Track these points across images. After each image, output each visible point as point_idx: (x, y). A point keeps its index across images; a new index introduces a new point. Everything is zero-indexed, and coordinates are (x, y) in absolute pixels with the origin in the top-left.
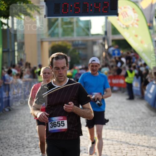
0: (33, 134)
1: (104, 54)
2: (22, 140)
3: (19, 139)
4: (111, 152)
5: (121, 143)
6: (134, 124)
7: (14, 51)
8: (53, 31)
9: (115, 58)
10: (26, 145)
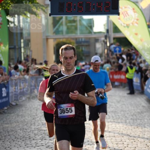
0: (39, 127)
1: (106, 51)
2: (28, 133)
3: (26, 132)
4: (113, 143)
5: (123, 135)
6: (135, 117)
7: (20, 48)
8: (57, 29)
9: (116, 55)
10: (32, 137)
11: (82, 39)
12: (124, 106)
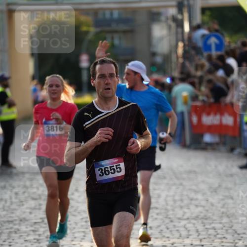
11: (112, 14)
12: (230, 201)
